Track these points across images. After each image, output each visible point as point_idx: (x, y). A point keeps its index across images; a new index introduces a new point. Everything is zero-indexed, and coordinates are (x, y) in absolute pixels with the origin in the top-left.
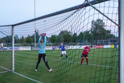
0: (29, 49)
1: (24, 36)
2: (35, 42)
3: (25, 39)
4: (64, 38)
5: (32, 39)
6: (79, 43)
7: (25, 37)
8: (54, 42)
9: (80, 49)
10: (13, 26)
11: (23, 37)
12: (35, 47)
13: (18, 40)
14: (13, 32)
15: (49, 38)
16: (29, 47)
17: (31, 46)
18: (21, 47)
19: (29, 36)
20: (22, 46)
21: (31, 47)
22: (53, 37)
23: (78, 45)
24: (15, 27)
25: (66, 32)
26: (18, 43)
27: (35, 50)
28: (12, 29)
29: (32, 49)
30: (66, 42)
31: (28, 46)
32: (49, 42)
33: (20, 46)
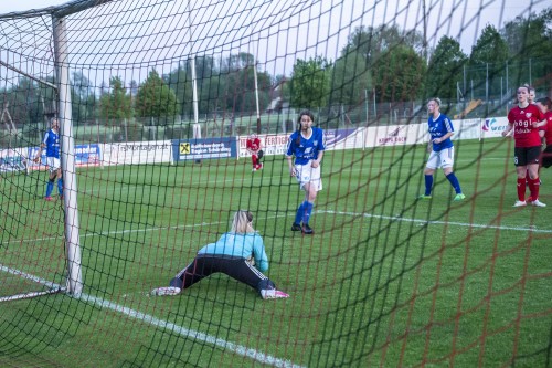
0: (159, 152)
1: (122, 79)
2: (191, 113)
3: (129, 97)
4: (373, 75)
5: (172, 91)
6: (472, 105)
7: (133, 83)
8: (313, 104)
9: (482, 141)
10: (58, 14)
11: (116, 83)
12: (196, 142)
13: (91, 103)
14: (61, 50)
15: (282, 80)
16: (160, 143)
17: (169, 135)
18: (107, 146)
19: (153, 74)
20: (116, 139)
21: (168, 142)
22: (305, 71)
23: (471, 115)
24: (70, 22)
25: (388, 33)
26: (91, 121)
27: (198, 161)
28: (55, 34)
29: (177, 155)
30: (389, 100)
31: (149, 139)
32: (279, 109)
33: (103, 139)
